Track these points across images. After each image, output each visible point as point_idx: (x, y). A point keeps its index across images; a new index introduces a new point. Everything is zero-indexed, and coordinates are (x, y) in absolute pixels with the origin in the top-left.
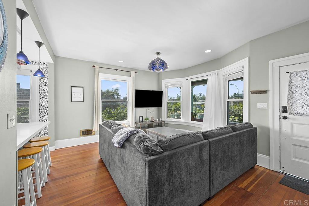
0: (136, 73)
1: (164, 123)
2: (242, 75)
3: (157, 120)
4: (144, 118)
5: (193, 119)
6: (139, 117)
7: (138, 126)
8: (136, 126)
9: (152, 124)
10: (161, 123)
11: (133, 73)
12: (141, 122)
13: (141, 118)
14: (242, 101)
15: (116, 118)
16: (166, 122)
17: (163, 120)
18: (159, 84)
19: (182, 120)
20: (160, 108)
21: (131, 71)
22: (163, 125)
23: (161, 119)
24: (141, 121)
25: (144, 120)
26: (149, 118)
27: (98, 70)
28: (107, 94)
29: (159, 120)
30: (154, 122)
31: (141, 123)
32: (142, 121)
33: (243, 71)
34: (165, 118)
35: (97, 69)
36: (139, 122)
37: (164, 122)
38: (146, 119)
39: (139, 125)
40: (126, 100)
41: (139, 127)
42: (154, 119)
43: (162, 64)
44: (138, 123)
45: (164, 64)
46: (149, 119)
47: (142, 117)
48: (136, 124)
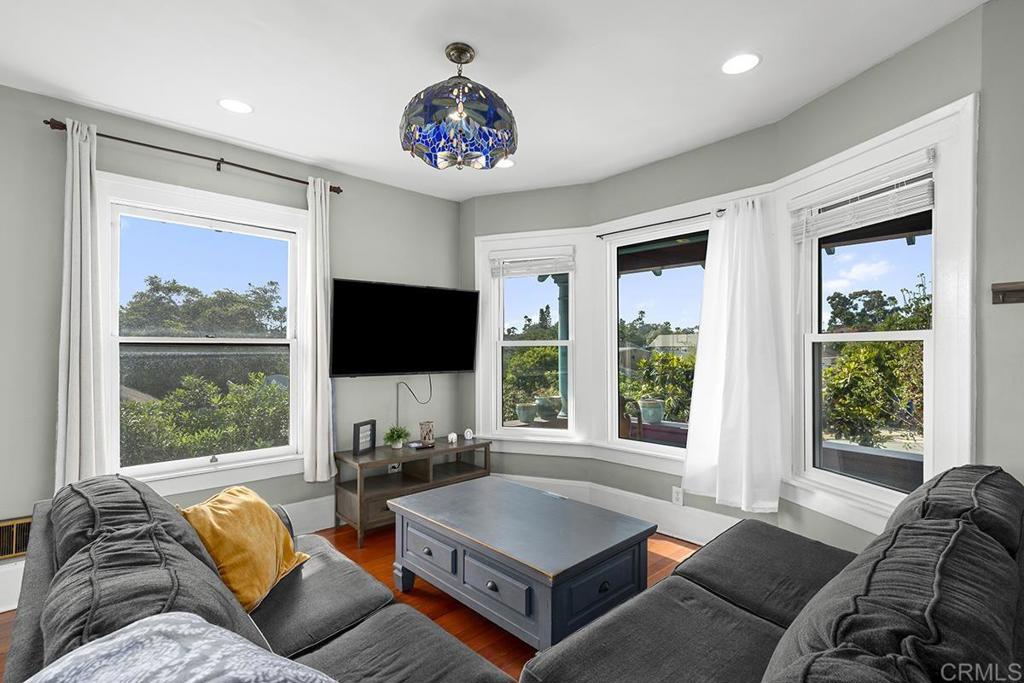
0: (336, 190)
1: (487, 452)
2: (927, 200)
3: (453, 437)
4: (383, 430)
5: (628, 430)
6: (357, 427)
7: (347, 476)
8: (338, 476)
9: (426, 461)
10: (471, 452)
11: (316, 189)
12: (366, 452)
13: (365, 432)
14: (920, 343)
15: (230, 430)
16: (493, 448)
17: (482, 434)
18: (461, 254)
19: (572, 435)
20: (465, 375)
21: (310, 180)
22: (479, 460)
23: (468, 434)
24: (368, 446)
25: (380, 442)
26: (408, 430)
27: (86, 147)
28: (217, 309)
29: (461, 437)
30: (438, 448)
31: (365, 460)
32: (372, 449)
33: (930, 175)
34: (489, 423)
35: (81, 146)
36: (356, 453)
37: (487, 445)
38: (396, 435)
39: (354, 467)
40: (284, 337)
41: (352, 478)
42: (437, 433)
43: (485, 108)
44: (350, 461)
45: (500, 111)
46: (407, 435)
47: (373, 423)
48: (338, 467)
